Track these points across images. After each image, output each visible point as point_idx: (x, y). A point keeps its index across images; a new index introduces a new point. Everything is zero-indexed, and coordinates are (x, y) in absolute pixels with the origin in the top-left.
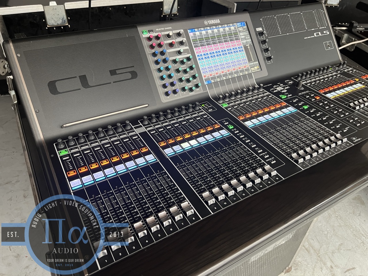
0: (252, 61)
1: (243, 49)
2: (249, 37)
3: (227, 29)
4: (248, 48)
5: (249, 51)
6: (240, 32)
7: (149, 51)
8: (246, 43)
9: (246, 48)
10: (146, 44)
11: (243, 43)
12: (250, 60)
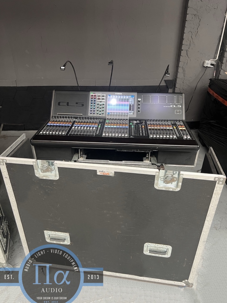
0: (131, 110)
1: (129, 105)
2: (133, 102)
3: (125, 97)
4: (131, 106)
5: (131, 107)
6: (130, 99)
7: (90, 99)
8: (131, 104)
9: (130, 105)
10: (90, 97)
11: (129, 103)
12: (130, 110)
